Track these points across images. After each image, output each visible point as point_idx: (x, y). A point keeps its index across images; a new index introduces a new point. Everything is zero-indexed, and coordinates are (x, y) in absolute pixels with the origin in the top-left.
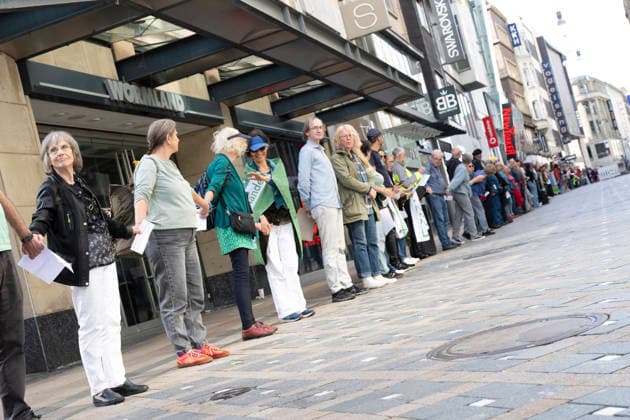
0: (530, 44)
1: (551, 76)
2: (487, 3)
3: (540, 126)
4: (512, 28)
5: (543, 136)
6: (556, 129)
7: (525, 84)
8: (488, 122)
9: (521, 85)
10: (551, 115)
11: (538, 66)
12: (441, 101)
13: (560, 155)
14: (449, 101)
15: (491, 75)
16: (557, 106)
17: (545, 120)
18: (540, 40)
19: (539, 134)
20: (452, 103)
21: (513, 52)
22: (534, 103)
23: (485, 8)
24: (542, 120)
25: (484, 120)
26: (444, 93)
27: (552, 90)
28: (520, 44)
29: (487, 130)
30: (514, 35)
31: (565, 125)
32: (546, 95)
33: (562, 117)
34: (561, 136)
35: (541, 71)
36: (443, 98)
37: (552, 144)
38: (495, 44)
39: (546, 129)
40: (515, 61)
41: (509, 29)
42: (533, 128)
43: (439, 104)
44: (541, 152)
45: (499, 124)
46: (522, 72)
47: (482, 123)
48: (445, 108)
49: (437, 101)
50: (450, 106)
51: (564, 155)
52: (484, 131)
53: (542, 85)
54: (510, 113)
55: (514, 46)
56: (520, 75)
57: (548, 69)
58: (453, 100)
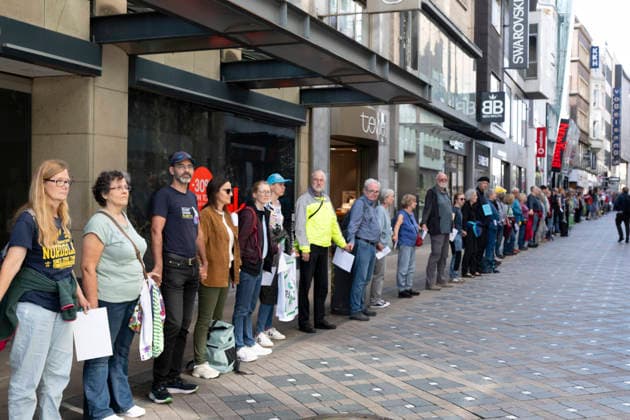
0: (608, 69)
1: (619, 102)
2: (576, 21)
3: (594, 144)
4: (594, 51)
5: (594, 154)
6: (609, 150)
7: (592, 104)
8: (541, 132)
9: (588, 104)
10: (608, 137)
11: (609, 90)
12: (487, 104)
13: (606, 174)
14: (495, 107)
15: (559, 89)
16: (616, 130)
17: (601, 141)
18: (618, 68)
19: (591, 152)
20: (498, 110)
21: (589, 73)
22: (594, 123)
23: (572, 25)
24: (598, 140)
25: (539, 130)
26: (493, 97)
27: (616, 115)
28: (598, 67)
29: (538, 139)
30: (594, 57)
31: (618, 149)
32: (608, 118)
33: (618, 141)
34: (612, 158)
35: (610, 95)
36: (490, 102)
37: (601, 164)
38: (572, 61)
39: (599, 149)
40: (588, 80)
41: (592, 50)
42: (587, 145)
43: (485, 107)
44: (589, 169)
45: (553, 135)
46: (592, 92)
47: (536, 132)
48: (490, 112)
49: (484, 104)
50: (495, 112)
51: (609, 175)
52: (535, 139)
53: (608, 108)
54: (567, 128)
55: (591, 67)
56: (589, 96)
57: (619, 95)
58: (500, 107)
